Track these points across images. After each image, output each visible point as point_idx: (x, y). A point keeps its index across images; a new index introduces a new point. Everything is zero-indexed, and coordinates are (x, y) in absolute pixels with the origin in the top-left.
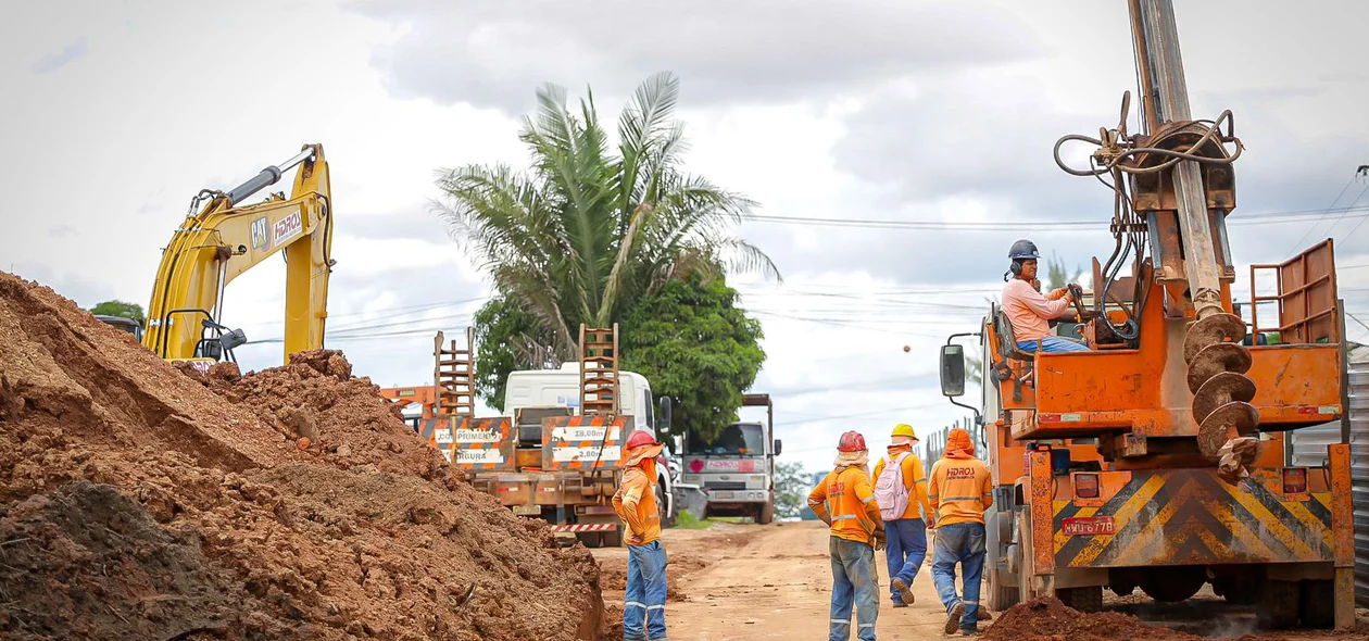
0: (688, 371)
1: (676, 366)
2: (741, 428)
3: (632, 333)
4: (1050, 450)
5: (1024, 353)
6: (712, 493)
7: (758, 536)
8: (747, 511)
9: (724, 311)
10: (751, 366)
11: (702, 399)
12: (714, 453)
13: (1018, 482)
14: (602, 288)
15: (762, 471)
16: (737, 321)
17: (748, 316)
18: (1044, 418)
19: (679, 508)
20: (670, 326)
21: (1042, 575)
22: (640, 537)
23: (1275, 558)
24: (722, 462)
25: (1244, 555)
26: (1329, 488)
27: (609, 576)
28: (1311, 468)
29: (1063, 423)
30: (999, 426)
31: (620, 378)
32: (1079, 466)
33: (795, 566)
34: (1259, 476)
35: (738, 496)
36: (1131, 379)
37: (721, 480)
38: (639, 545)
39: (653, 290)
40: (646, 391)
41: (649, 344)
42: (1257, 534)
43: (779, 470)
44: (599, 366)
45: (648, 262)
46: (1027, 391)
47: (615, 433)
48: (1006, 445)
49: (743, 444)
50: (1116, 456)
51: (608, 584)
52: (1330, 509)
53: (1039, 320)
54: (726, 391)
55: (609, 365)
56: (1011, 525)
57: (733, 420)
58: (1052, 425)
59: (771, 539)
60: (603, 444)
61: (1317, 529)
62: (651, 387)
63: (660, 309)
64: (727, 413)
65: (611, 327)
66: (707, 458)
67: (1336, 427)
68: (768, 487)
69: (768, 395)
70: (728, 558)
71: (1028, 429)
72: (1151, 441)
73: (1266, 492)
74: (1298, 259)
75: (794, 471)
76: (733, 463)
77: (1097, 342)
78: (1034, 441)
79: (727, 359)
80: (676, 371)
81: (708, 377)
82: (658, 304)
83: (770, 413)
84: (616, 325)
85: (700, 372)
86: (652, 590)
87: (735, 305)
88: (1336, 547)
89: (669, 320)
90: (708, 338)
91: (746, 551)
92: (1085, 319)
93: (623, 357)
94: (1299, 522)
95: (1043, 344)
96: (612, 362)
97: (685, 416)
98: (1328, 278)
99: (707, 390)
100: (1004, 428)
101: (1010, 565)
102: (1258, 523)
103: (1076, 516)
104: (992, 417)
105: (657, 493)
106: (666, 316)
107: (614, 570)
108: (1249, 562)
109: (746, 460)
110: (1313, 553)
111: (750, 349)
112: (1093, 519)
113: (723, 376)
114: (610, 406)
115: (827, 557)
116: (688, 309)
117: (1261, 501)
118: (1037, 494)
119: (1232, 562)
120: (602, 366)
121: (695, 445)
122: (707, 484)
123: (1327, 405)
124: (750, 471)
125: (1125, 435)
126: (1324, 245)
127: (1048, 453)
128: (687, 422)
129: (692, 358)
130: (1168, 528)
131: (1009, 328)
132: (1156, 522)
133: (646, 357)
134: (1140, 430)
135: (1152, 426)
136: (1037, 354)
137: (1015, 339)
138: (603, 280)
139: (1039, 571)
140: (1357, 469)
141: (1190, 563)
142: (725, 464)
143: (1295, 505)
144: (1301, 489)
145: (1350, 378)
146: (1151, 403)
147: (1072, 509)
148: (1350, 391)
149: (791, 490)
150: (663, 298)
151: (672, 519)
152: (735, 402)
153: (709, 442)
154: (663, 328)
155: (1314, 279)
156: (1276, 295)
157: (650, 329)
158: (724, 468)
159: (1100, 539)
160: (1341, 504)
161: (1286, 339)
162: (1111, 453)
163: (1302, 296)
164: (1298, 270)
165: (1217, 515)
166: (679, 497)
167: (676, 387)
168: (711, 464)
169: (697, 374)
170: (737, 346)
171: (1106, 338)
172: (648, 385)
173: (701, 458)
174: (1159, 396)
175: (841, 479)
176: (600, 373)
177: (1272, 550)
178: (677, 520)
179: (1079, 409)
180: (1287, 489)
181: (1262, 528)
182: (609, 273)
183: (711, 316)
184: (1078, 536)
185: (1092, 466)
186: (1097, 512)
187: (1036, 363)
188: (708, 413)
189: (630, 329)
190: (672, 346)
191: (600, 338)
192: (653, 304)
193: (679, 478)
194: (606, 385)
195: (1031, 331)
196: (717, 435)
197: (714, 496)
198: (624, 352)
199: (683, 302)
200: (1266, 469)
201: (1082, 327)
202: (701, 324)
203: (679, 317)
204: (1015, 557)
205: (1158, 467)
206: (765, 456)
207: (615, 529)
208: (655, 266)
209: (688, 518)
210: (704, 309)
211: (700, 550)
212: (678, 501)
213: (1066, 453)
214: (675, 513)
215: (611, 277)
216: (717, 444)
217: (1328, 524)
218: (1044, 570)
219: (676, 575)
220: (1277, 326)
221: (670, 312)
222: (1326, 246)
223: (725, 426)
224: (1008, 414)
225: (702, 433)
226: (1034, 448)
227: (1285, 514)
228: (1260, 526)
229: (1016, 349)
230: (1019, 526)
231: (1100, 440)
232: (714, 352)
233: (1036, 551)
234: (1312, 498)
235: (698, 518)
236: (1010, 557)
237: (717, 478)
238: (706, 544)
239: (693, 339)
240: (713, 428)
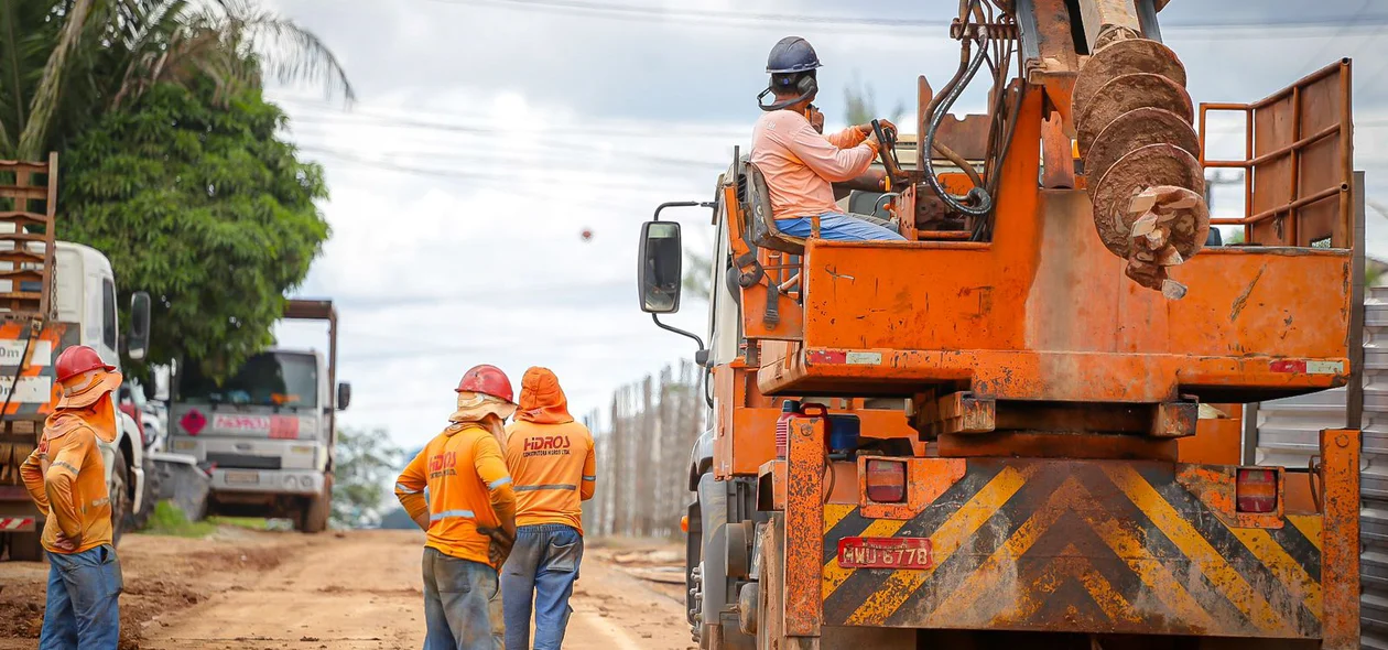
0: (187, 249)
1: (163, 240)
2: (280, 359)
3: (84, 176)
4: (824, 415)
5: (787, 238)
6: (219, 474)
7: (298, 553)
8: (280, 508)
9: (257, 146)
10: (301, 246)
11: (209, 302)
12: (226, 401)
13: (763, 471)
14: (31, 88)
15: (313, 438)
16: (282, 164)
17: (302, 157)
18: (817, 356)
19: (156, 498)
20: (157, 168)
21: (800, 637)
22: (73, 541)
23: (1215, 628)
24: (241, 417)
25: (1159, 619)
26: (1319, 509)
27: (13, 611)
28: (1287, 470)
29: (850, 368)
30: (737, 369)
31: (59, 256)
32: (873, 445)
33: (362, 607)
34: (1193, 480)
35: (267, 481)
36: (974, 295)
37: (235, 450)
38: (71, 553)
39: (127, 98)
40: (105, 282)
41: (115, 198)
42: (1184, 583)
43: (344, 440)
44: (18, 230)
45: (118, 46)
46: (788, 311)
47: (43, 353)
48: (748, 404)
49: (280, 387)
50: (940, 432)
51: (12, 625)
52: (1317, 543)
53: (818, 182)
54: (255, 291)
55: (37, 229)
56: (750, 547)
57: (264, 342)
58: (829, 369)
59: (324, 558)
60: (19, 372)
61: (1293, 579)
62: (115, 277)
63: (138, 136)
64: (253, 330)
65: (45, 158)
66: (214, 409)
67: (1337, 398)
68: (322, 466)
69: (329, 303)
70: (240, 589)
71: (788, 376)
72: (1004, 407)
73: (1204, 507)
74: (1284, 96)
75: (372, 443)
76: (262, 421)
77: (918, 225)
78: (799, 399)
79: (259, 233)
80: (164, 249)
81: (222, 262)
82: (135, 125)
83: (333, 334)
84: (54, 157)
85: (208, 253)
86: (92, 635)
87: (279, 134)
88: (1326, 614)
89: (155, 156)
90: (225, 193)
91: (273, 577)
92: (899, 186)
93: (67, 217)
94: (1261, 567)
95: (823, 224)
96: (45, 223)
97: (175, 329)
98: (1337, 130)
99: (219, 286)
100: (746, 373)
101: (744, 618)
102: (1188, 563)
103: (863, 535)
104: (726, 352)
105: (117, 468)
106: (149, 147)
107: (26, 603)
108: (1168, 632)
109: (284, 416)
110: (1283, 622)
111: (302, 218)
112: (894, 541)
113: (249, 261)
114: (35, 304)
115: (420, 594)
116: (192, 139)
117: (1195, 525)
118: (798, 489)
119: (1138, 630)
120: (25, 231)
121: (190, 385)
122: (211, 457)
123: (1324, 357)
124: (289, 434)
125: (958, 393)
126: (1333, 71)
127: (821, 421)
128: (179, 343)
129: (193, 228)
130: (1028, 564)
131: (762, 194)
132: (1006, 552)
133: (108, 220)
134: (984, 385)
135: (1007, 380)
136: (810, 243)
137: (773, 213)
138: (34, 74)
139: (794, 630)
140: (1371, 478)
141: (1062, 628)
142: (247, 422)
143: (1256, 535)
144: (1268, 507)
145: (1369, 315)
146: (1008, 339)
147: (858, 520)
148: (1366, 337)
149: (366, 477)
150: (144, 115)
151: (143, 516)
152: (270, 310)
153: (219, 381)
154: (143, 169)
155: (1311, 133)
156: (1243, 158)
157: (118, 170)
158: (243, 429)
159: (904, 577)
160: (1339, 538)
161: (1256, 237)
162: (930, 427)
163: (1289, 162)
164: (1284, 117)
165: (1114, 544)
166: (156, 477)
167: (163, 277)
168: (220, 420)
169: (201, 257)
170: (278, 209)
171: (937, 220)
172: (110, 271)
173: (203, 410)
174: (1022, 330)
175: (453, 446)
176: (19, 241)
177: (1211, 613)
178: (151, 519)
179: (880, 344)
180: (1242, 506)
181: (1195, 571)
182: (43, 63)
183: (232, 153)
184: (865, 570)
185: (899, 447)
186: (903, 528)
187: (807, 259)
188: (219, 329)
189: (79, 168)
190: (158, 203)
191: (23, 178)
192: (126, 125)
193: (159, 443)
194: (30, 266)
195: (801, 199)
196: (233, 369)
197: (222, 479)
198: (69, 208)
199: (186, 124)
200: (1205, 468)
201: (892, 198)
202: (213, 167)
203: (175, 153)
204: (754, 603)
205: (1014, 455)
206: (320, 410)
207: (31, 528)
208: (132, 55)
209: (171, 515)
210: (220, 140)
211: (187, 573)
212: (155, 484)
213: (853, 424)
214: (148, 507)
215: (46, 70)
216: (233, 384)
217: (1314, 573)
218: (802, 628)
219: (142, 615)
220: (1242, 215)
221: (157, 141)
222: (1339, 72)
223: (248, 354)
224: (753, 346)
225: (206, 365)
226: (797, 410)
227: (1236, 549)
228: (1191, 570)
229: (773, 231)
230: (764, 549)
231: (914, 402)
232: (235, 218)
233: (789, 593)
234: (1287, 522)
235: (190, 516)
236: (745, 603)
237: (229, 447)
238: (202, 562)
239: (196, 193)
240: (227, 356)
